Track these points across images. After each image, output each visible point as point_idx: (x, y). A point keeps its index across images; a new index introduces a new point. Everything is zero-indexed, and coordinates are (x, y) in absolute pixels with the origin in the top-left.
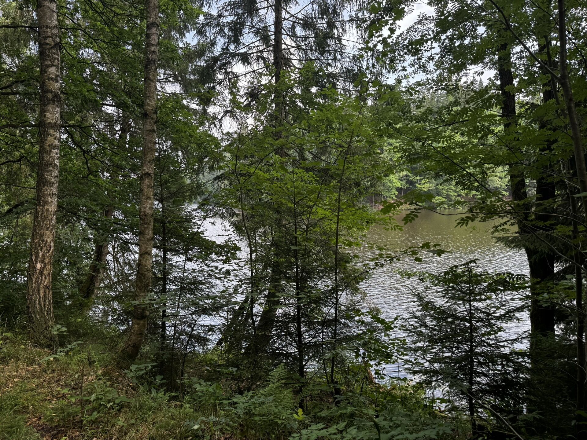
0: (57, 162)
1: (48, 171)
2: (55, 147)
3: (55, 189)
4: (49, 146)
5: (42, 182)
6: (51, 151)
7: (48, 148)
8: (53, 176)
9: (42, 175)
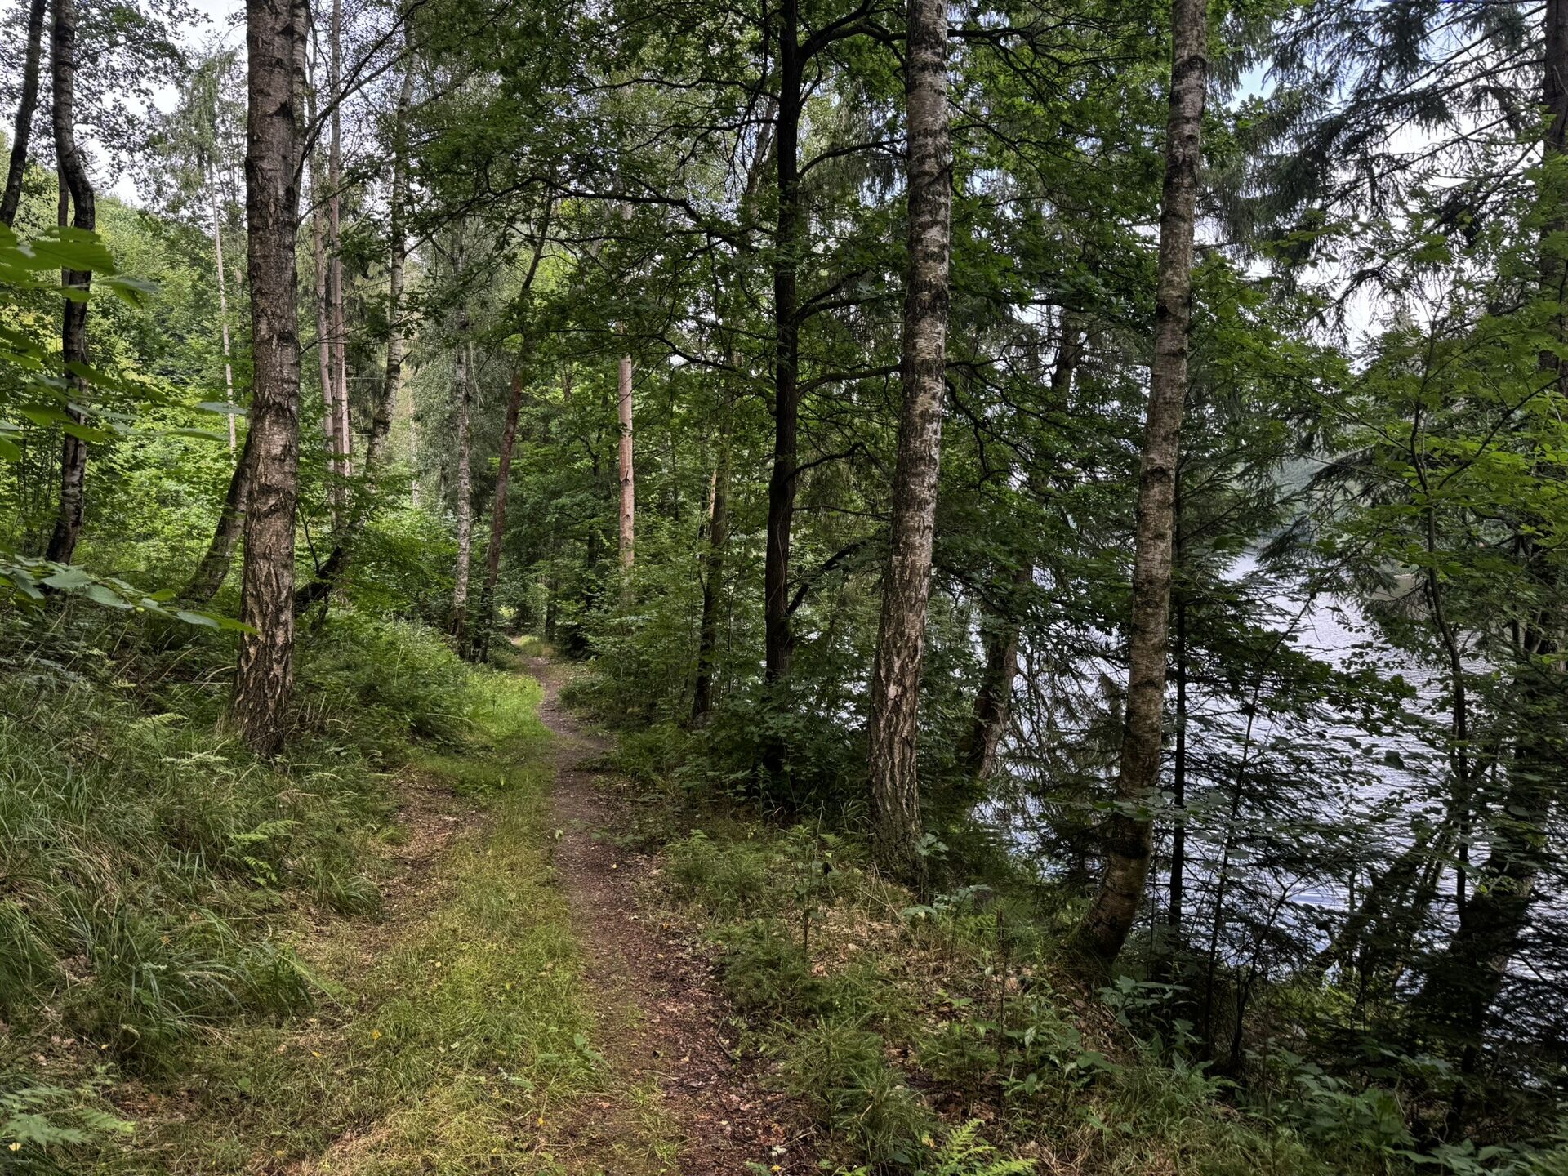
0: (935, 452)
1: (916, 475)
2: (932, 417)
3: (928, 517)
4: (922, 415)
5: (903, 500)
6: (923, 428)
7: (918, 420)
8: (926, 486)
9: (905, 483)
